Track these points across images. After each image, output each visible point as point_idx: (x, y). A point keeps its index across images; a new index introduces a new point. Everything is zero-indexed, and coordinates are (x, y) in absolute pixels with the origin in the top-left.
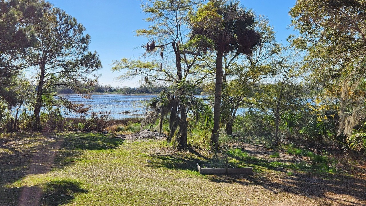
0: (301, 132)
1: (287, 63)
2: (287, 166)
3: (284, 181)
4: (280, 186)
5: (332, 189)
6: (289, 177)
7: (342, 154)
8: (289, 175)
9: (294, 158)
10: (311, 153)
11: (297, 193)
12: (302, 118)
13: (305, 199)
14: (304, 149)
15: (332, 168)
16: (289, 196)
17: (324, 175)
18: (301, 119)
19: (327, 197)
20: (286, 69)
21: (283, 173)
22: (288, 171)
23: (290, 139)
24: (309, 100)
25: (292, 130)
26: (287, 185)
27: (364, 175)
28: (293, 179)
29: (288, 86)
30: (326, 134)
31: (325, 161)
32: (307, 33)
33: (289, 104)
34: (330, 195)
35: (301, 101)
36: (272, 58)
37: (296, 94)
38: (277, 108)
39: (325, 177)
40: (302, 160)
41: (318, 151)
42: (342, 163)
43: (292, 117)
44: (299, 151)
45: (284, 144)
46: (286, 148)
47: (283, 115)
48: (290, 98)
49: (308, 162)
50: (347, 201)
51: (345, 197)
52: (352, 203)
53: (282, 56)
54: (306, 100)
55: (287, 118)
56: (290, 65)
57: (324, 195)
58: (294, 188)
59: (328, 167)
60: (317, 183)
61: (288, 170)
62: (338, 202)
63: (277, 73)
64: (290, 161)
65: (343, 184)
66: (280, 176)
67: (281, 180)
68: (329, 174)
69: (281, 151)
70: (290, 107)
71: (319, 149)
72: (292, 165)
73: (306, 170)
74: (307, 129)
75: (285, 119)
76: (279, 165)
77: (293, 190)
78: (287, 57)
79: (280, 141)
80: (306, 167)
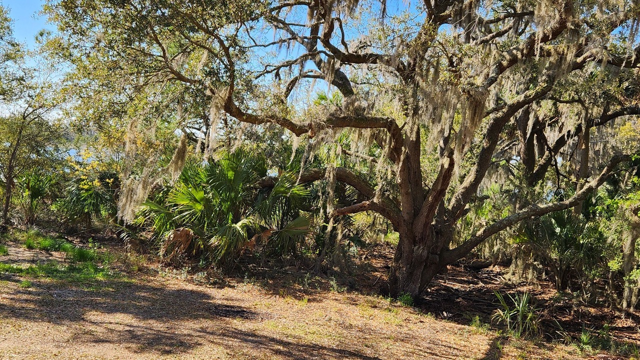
0: (53, 208)
1: (34, 81)
2: (21, 271)
3: (12, 299)
4: (4, 309)
5: (99, 305)
6: (22, 291)
7: (121, 245)
8: (23, 287)
9: (36, 255)
10: (68, 246)
11: (34, 318)
12: (58, 183)
13: (48, 327)
14: (56, 238)
15: (103, 270)
16: (19, 325)
17: (87, 283)
18: (55, 185)
19: (87, 321)
20: (32, 92)
21: (11, 285)
22: (21, 279)
23: (32, 221)
24: (73, 152)
25: (37, 205)
26: (18, 305)
27: (153, 278)
28: (30, 293)
29: (35, 124)
30: (98, 211)
31: (92, 259)
32: (71, 32)
33: (34, 156)
34: (93, 316)
35: (57, 152)
36: (5, 68)
37: (48, 139)
38: (10, 163)
39: (90, 286)
40: (51, 258)
41: (81, 242)
42: (120, 260)
43: (39, 181)
44: (47, 243)
45: (20, 231)
46: (23, 237)
47: (22, 177)
48: (36, 147)
49: (61, 262)
50: (121, 324)
51: (120, 317)
52: (128, 326)
53: (25, 68)
54: (66, 151)
55: (29, 182)
56: (40, 86)
57: (83, 316)
58: (30, 310)
59: (97, 268)
60: (74, 297)
61: (21, 277)
62: (105, 328)
63: (14, 98)
64: (29, 261)
65: (118, 296)
66: (6, 290)
67: (7, 296)
68: (97, 281)
69: (12, 243)
70: (35, 163)
71: (84, 238)
72: (31, 268)
73: (56, 276)
74: (65, 204)
75: (26, 183)
76: (5, 269)
77: (28, 313)
78: (35, 70)
79: (12, 224)
80: (57, 271)
